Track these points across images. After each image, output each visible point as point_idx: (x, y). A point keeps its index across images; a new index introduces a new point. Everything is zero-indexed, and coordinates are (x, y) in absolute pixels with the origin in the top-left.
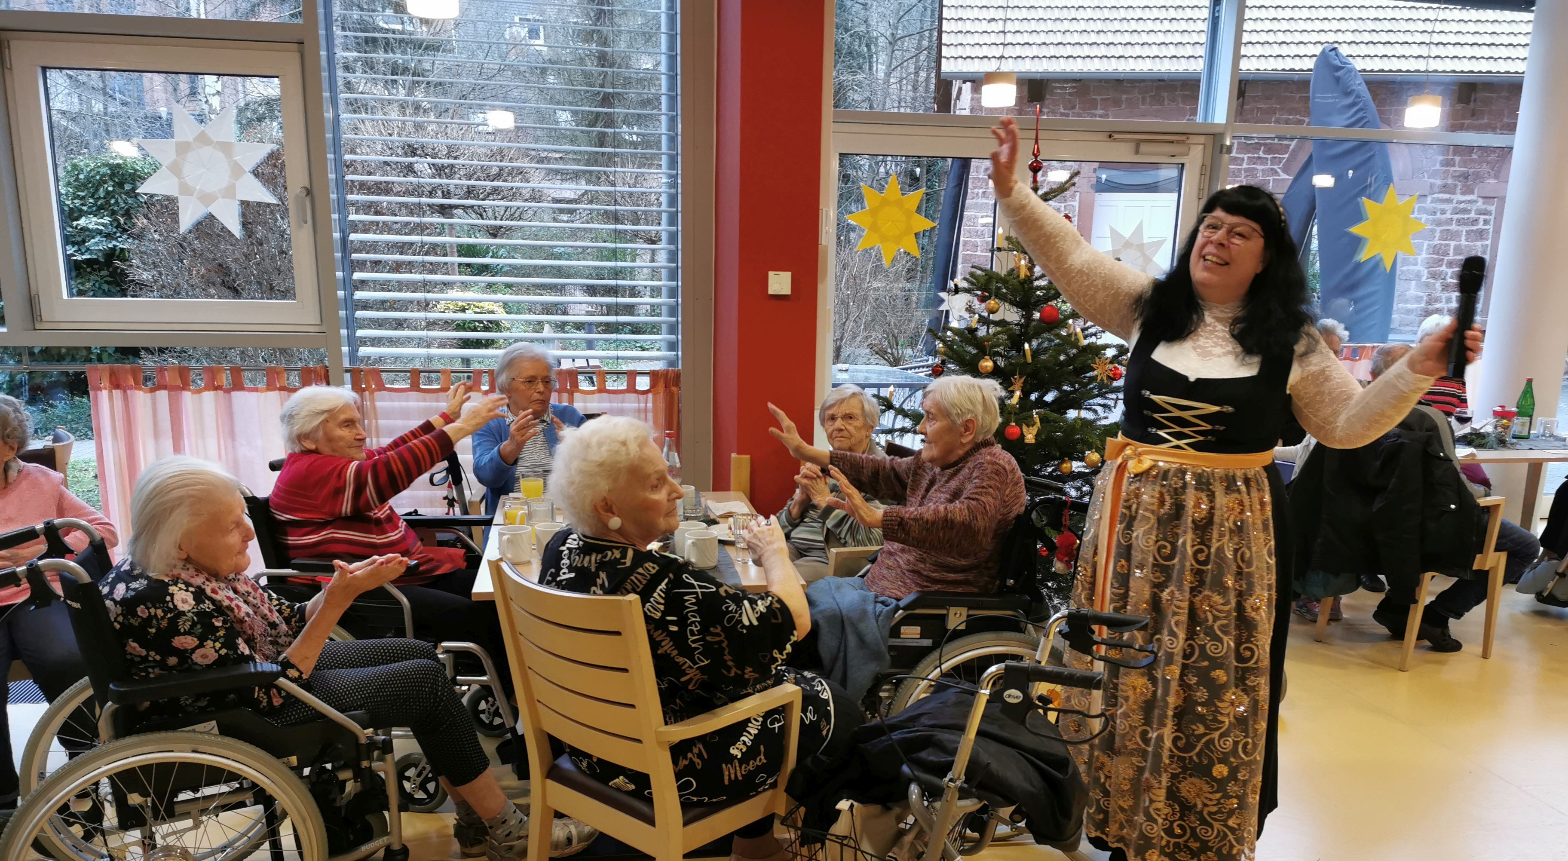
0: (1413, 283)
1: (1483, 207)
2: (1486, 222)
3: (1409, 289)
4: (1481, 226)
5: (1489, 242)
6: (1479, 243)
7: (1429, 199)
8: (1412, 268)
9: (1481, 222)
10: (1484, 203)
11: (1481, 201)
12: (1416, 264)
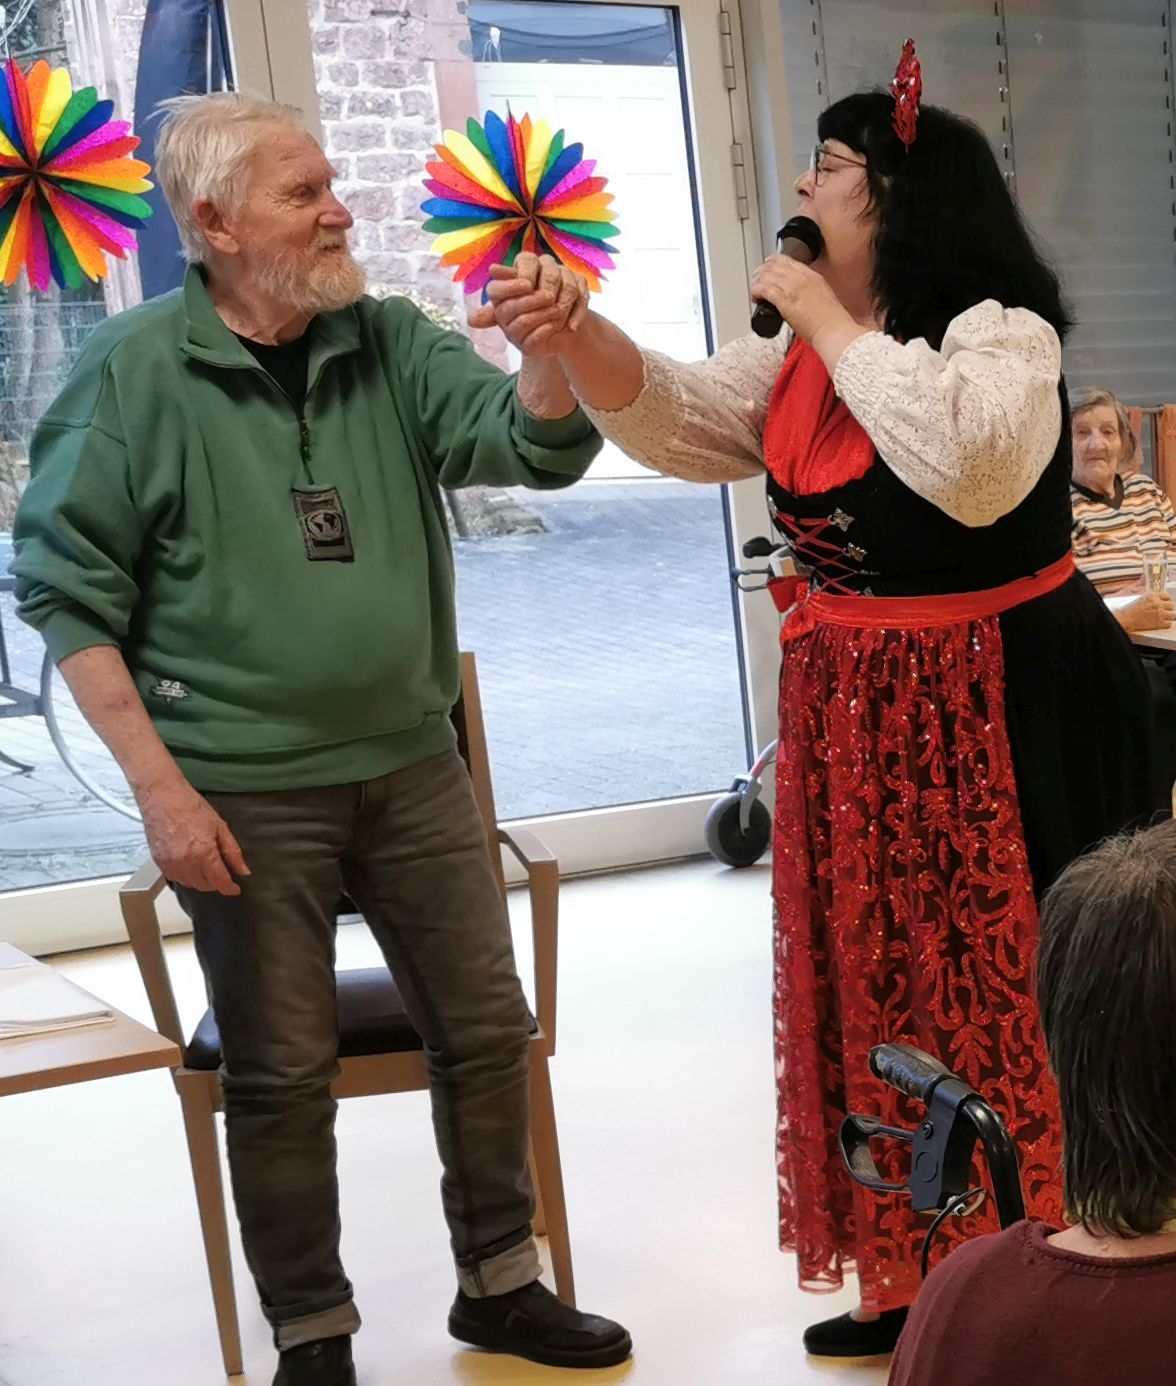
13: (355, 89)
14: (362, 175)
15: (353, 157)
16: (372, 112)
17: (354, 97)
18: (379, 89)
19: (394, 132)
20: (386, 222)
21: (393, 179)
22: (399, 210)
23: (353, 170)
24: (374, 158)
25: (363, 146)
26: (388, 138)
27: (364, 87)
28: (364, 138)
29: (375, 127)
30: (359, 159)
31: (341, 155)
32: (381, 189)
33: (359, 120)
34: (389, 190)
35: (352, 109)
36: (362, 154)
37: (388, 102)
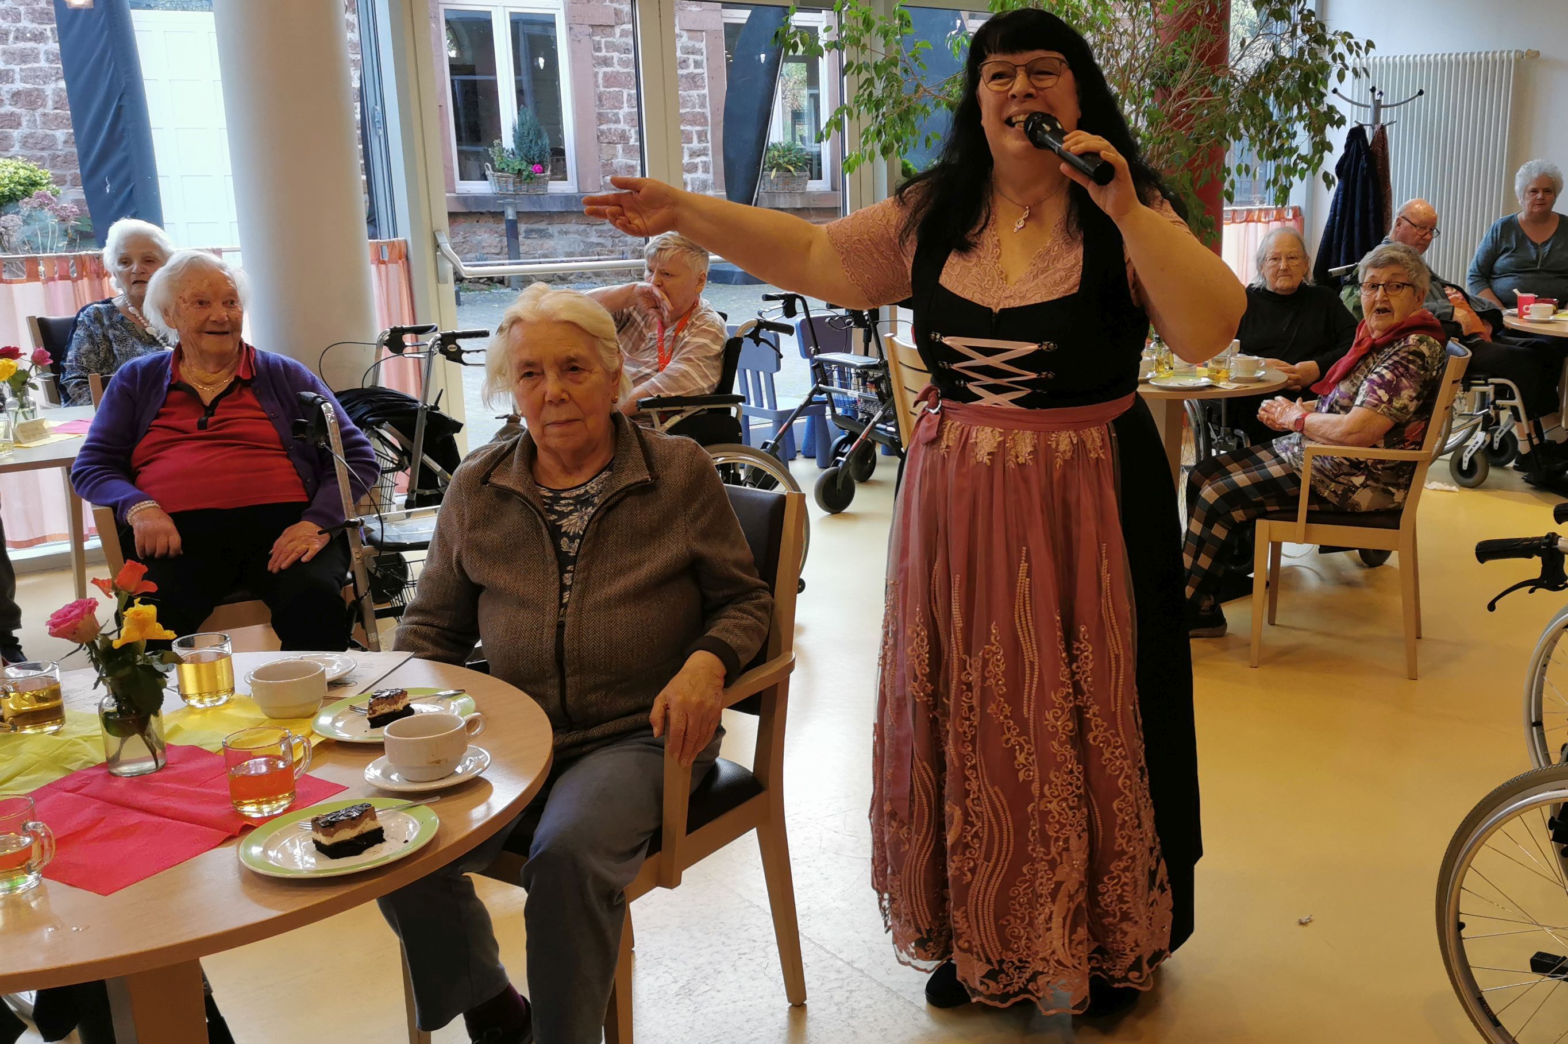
0: (619, 147)
1: (690, 44)
2: (697, 64)
3: (614, 156)
4: (692, 69)
5: (706, 91)
6: (694, 93)
7: (618, 31)
8: (613, 126)
9: (691, 62)
10: (690, 38)
11: (685, 34)
12: (617, 121)
13: (19, 25)
14: (24, 80)
15: (17, 68)
16: (30, 40)
17: (18, 30)
18: (35, 25)
19: (46, 53)
20: (40, 110)
21: (45, 83)
22: (50, 103)
23: (17, 76)
24: (34, 70)
25: (25, 62)
26: (42, 56)
27: (25, 23)
28: (24, 57)
29: (32, 50)
30: (21, 70)
31: (9, 67)
32: (37, 89)
33: (21, 45)
34: (43, 91)
35: (16, 38)
36: (24, 66)
37: (41, 33)
